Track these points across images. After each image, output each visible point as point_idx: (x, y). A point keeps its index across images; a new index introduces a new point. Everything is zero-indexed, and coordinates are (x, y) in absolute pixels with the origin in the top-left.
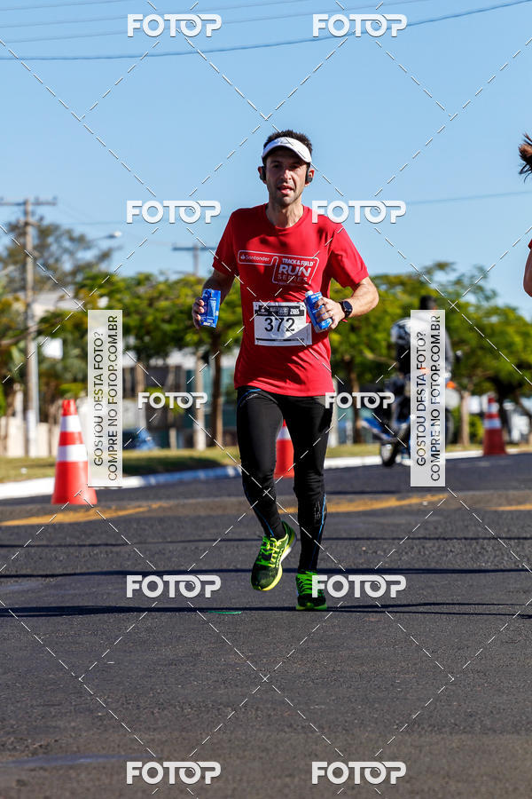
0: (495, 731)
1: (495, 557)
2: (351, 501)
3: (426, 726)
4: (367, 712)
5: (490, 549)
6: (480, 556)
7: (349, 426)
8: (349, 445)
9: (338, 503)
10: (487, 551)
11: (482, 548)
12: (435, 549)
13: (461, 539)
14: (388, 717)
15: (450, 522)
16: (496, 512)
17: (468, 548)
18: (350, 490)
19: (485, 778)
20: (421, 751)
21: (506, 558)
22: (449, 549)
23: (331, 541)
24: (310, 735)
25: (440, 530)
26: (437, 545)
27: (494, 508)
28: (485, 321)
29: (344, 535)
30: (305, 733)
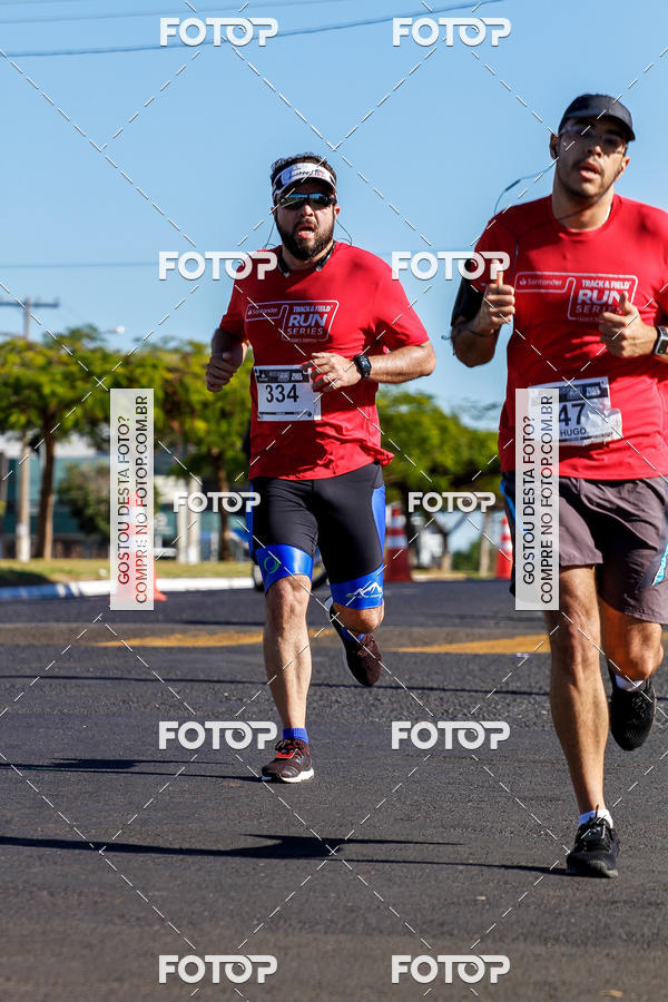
0: (381, 932)
1: (392, 711)
2: (212, 633)
3: (294, 922)
4: (221, 901)
5: (386, 701)
6: (373, 709)
7: (215, 537)
8: (213, 564)
9: (195, 636)
10: (382, 704)
11: (376, 699)
12: (315, 698)
13: (350, 686)
14: (247, 909)
15: (337, 665)
16: (395, 654)
17: (358, 698)
18: (213, 619)
19: (366, 991)
20: (286, 954)
21: (405, 713)
22: (334, 698)
23: (183, 684)
24: (147, 928)
25: (324, 674)
26: (319, 693)
27: (394, 649)
28: (391, 411)
29: (202, 677)
30: (141, 926)
